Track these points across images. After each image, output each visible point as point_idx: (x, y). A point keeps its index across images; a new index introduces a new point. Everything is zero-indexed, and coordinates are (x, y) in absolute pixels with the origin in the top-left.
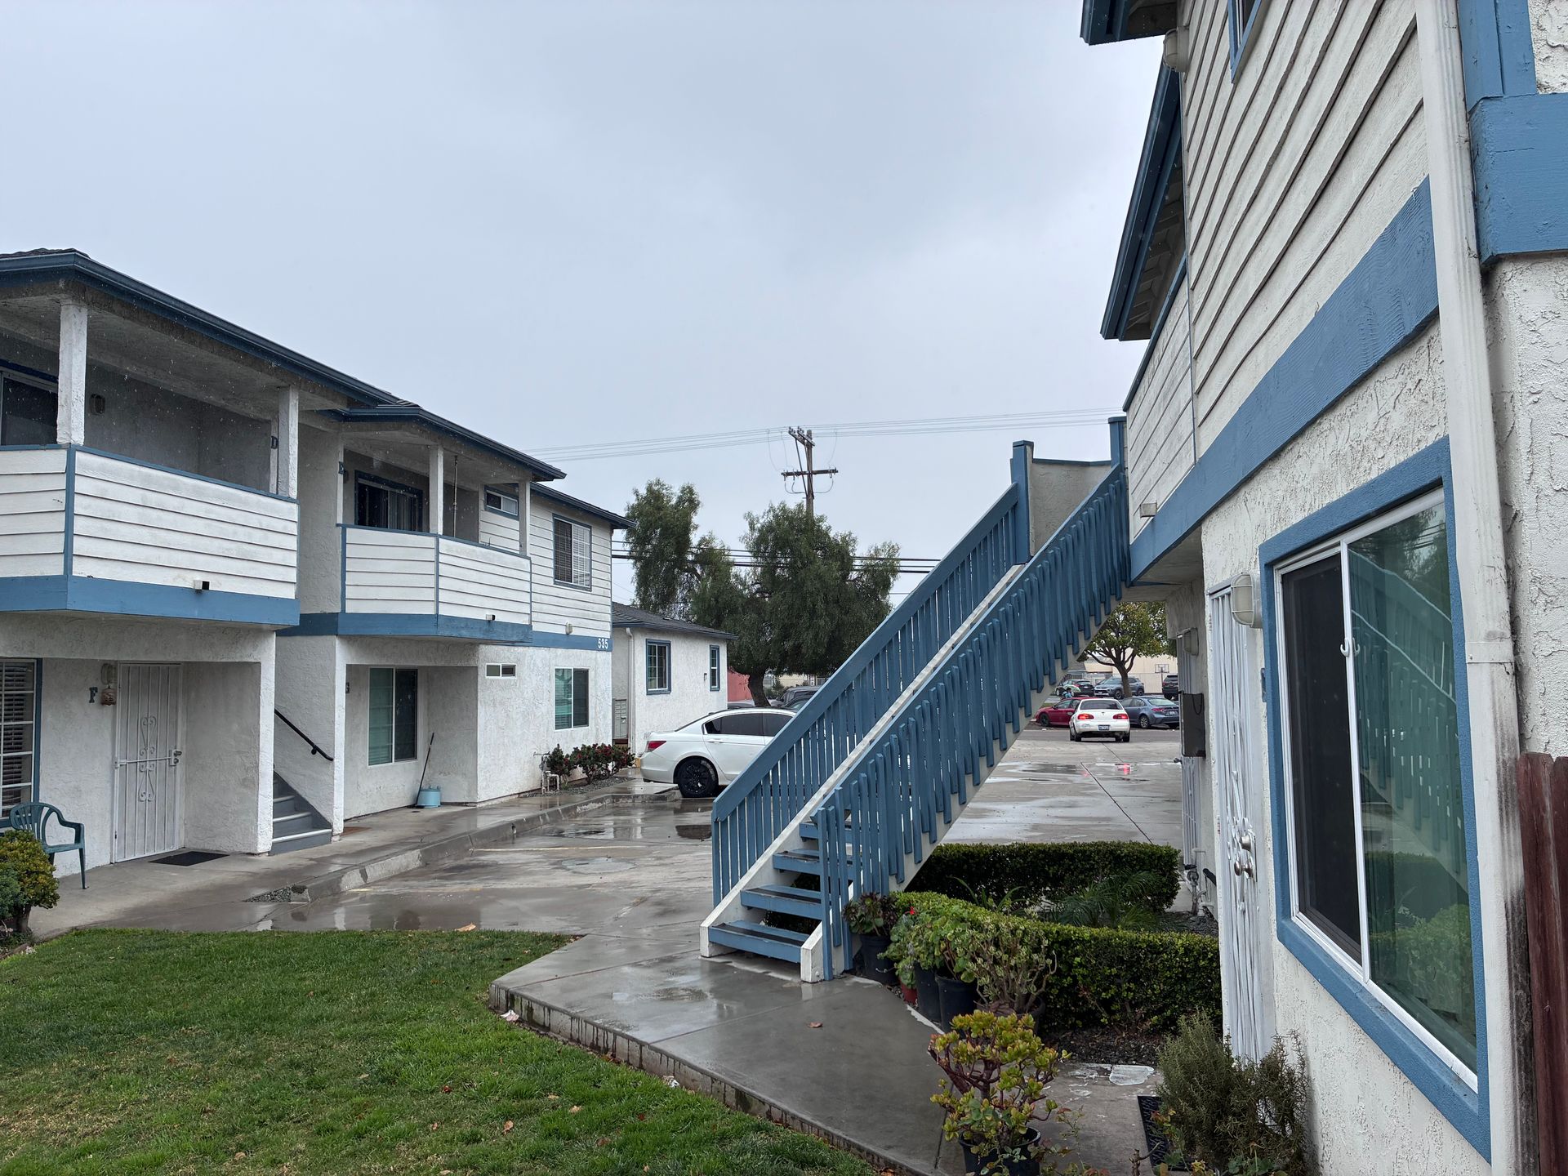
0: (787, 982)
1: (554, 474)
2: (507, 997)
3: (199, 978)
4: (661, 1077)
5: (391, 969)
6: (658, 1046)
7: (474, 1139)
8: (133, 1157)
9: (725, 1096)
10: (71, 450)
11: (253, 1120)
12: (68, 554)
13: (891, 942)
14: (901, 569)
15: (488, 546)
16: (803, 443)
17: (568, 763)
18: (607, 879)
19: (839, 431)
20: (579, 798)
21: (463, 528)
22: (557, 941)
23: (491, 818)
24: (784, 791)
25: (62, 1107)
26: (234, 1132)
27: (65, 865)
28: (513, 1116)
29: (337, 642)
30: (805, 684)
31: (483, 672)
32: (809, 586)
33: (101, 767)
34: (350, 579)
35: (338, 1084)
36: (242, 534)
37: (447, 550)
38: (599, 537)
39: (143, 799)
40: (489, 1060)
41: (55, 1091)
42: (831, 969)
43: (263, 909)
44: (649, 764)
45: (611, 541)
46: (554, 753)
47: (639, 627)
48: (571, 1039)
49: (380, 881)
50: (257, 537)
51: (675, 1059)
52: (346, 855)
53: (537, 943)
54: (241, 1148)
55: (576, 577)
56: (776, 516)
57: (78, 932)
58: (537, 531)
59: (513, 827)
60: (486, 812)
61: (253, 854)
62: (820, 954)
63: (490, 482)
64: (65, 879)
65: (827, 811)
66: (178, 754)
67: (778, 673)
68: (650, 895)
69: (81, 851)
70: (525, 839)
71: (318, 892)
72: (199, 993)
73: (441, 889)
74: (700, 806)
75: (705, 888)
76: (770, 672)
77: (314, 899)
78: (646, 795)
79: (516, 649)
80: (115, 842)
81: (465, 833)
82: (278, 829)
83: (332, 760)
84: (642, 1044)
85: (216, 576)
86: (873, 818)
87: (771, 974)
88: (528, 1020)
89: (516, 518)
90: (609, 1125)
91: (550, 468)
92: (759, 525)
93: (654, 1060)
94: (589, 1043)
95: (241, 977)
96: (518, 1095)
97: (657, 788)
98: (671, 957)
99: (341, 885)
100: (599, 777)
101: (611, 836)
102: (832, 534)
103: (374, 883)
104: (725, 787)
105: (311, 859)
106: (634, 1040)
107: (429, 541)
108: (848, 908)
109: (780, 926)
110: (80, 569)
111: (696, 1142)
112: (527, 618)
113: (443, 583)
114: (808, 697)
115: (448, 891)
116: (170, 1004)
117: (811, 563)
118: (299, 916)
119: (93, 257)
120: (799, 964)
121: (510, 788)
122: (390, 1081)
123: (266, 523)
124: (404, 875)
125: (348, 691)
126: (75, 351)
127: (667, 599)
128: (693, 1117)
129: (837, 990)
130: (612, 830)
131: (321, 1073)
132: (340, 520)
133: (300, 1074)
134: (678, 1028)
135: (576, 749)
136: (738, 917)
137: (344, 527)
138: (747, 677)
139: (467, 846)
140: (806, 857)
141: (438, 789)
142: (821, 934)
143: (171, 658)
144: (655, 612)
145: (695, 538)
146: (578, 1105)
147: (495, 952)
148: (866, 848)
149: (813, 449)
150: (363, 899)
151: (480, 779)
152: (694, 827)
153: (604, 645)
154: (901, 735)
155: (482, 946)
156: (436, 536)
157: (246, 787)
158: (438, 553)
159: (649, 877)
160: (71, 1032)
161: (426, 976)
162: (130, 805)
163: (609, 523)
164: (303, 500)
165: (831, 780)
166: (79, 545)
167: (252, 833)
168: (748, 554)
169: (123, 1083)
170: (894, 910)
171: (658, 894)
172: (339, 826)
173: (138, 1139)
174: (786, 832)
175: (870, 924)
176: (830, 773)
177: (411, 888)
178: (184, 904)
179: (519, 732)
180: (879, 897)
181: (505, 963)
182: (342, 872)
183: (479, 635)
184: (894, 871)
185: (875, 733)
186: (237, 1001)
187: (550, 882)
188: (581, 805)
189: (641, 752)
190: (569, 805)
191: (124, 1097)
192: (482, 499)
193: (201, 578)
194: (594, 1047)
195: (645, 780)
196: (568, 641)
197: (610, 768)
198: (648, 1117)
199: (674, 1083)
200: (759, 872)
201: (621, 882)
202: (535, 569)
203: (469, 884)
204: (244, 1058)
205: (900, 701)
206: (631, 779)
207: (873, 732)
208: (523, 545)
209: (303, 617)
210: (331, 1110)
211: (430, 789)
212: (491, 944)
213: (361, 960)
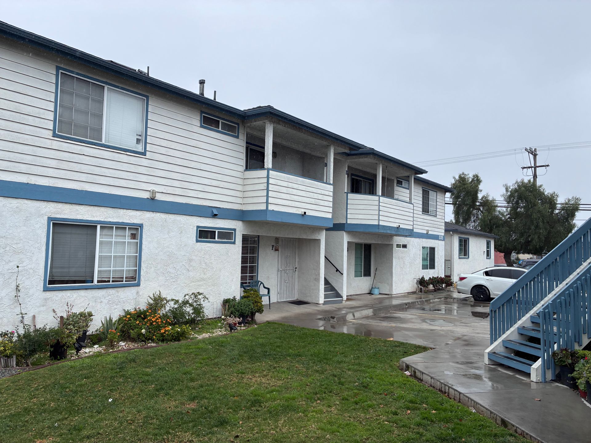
0: (524, 380)
1: (423, 172)
2: (406, 366)
3: (304, 342)
4: (468, 407)
5: (364, 349)
6: (467, 395)
7: (396, 414)
8: (287, 395)
9: (496, 420)
10: (268, 170)
11: (322, 391)
12: (267, 203)
13: (575, 370)
14: (580, 209)
15: (397, 200)
16: (532, 154)
17: (427, 283)
18: (443, 328)
19: (550, 148)
20: (431, 296)
21: (388, 193)
22: (425, 349)
23: (397, 301)
24: (523, 303)
25: (266, 376)
26: (316, 394)
27: (265, 301)
28: (410, 409)
29: (345, 233)
30: (531, 258)
31: (395, 246)
32: (535, 216)
33: (275, 270)
34: (349, 211)
35: (348, 385)
36: (316, 196)
37: (383, 201)
38: (440, 196)
39: (286, 282)
40: (400, 387)
41: (264, 371)
42: (545, 378)
43: (321, 323)
44: (460, 286)
45: (445, 197)
46: (421, 279)
47: (455, 231)
48: (431, 386)
49: (359, 318)
50: (320, 197)
51: (474, 402)
52: (347, 308)
53: (417, 349)
54: (319, 399)
55: (431, 211)
56: (518, 186)
57: (268, 322)
58: (416, 194)
59: (406, 305)
60: (396, 298)
61: (318, 304)
62: (540, 371)
63: (399, 176)
64: (265, 305)
65: (545, 312)
66: (296, 268)
67: (518, 253)
68: (461, 337)
69: (269, 297)
70: (411, 310)
71: (339, 319)
72: (304, 347)
73: (380, 324)
74: (482, 305)
75: (485, 338)
76: (514, 253)
77: (338, 321)
78: (459, 298)
79: (407, 238)
80: (278, 295)
81: (388, 305)
82: (326, 296)
83: (342, 274)
84: (460, 393)
85: (308, 210)
86: (568, 317)
87: (517, 376)
88: (414, 375)
89: (408, 189)
90: (447, 420)
91: (422, 169)
92: (510, 190)
93: (465, 400)
94: (438, 388)
95: (316, 344)
96: (411, 402)
97: (463, 296)
98: (471, 362)
99: (346, 318)
100: (439, 289)
101: (444, 312)
102: (546, 193)
103: (357, 319)
104: (494, 298)
105: (336, 308)
106: (457, 391)
107: (376, 198)
108: (554, 353)
109: (520, 357)
110: (271, 208)
111: (484, 435)
112: (412, 226)
113: (381, 213)
114: (533, 263)
115: (383, 325)
116: (296, 349)
117: (535, 206)
118: (333, 327)
119: (275, 107)
120: (530, 374)
121: (405, 290)
122: (366, 387)
123: (323, 192)
124: (367, 317)
125: (348, 251)
126: (270, 138)
127: (467, 220)
128: (483, 425)
129: (548, 387)
130: (444, 310)
131: (343, 380)
132: (346, 191)
133: (336, 379)
134: (474, 390)
135: (430, 278)
136: (501, 350)
137: (347, 193)
138: (503, 254)
139: (389, 310)
140: (533, 330)
141: (378, 288)
142: (541, 363)
143: (295, 237)
144: (462, 225)
145: (480, 196)
146: (435, 410)
147: (401, 349)
148: (563, 330)
149: (537, 156)
150: (353, 324)
151: (394, 286)
152: (479, 313)
153: (442, 238)
154: (582, 281)
155: (396, 346)
156: (379, 196)
157: (316, 281)
158: (379, 202)
159: (460, 330)
160: (268, 353)
161: (376, 353)
162: (283, 283)
163: (444, 190)
164: (334, 184)
165: (546, 299)
166: (270, 200)
167: (318, 297)
168: (505, 202)
169: (283, 372)
170: (577, 357)
171: (465, 337)
172: (345, 298)
173: (288, 390)
174: (524, 319)
175: (564, 362)
176: (546, 296)
177: (370, 322)
178: (299, 317)
179: (408, 270)
180: (570, 351)
181: (405, 354)
182: (347, 314)
183: (394, 233)
184: (577, 340)
185: (569, 280)
186: (316, 351)
187: (421, 326)
188: (432, 299)
189: (456, 281)
190: (428, 299)
191: (283, 376)
192: (395, 182)
193: (304, 211)
194: (440, 390)
195: (459, 292)
196: (427, 236)
197: (444, 286)
198: (463, 421)
199: (474, 411)
200: (511, 333)
201: (449, 330)
202: (415, 208)
203: (390, 323)
204: (319, 370)
205: (582, 267)
206: (452, 291)
207: (568, 280)
208: (410, 199)
209: (334, 224)
210: (346, 393)
211: (375, 288)
212: (399, 346)
213: (354, 345)
